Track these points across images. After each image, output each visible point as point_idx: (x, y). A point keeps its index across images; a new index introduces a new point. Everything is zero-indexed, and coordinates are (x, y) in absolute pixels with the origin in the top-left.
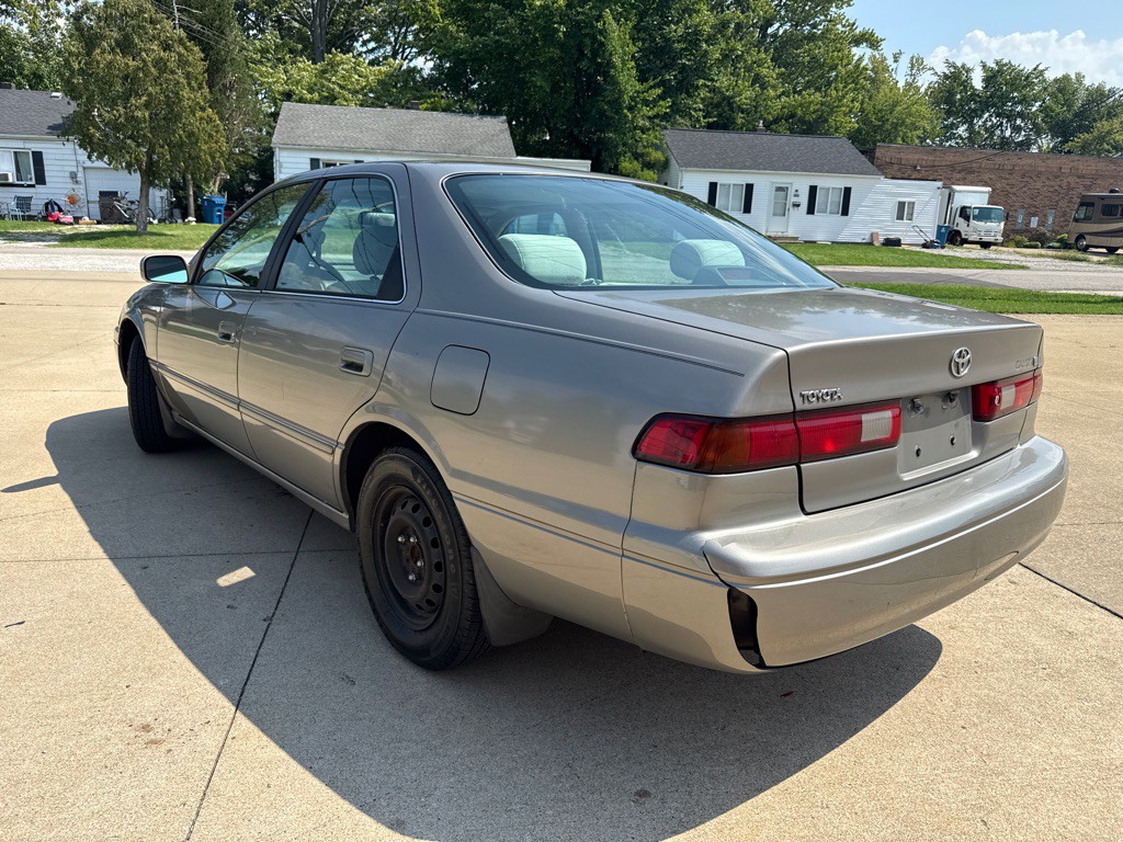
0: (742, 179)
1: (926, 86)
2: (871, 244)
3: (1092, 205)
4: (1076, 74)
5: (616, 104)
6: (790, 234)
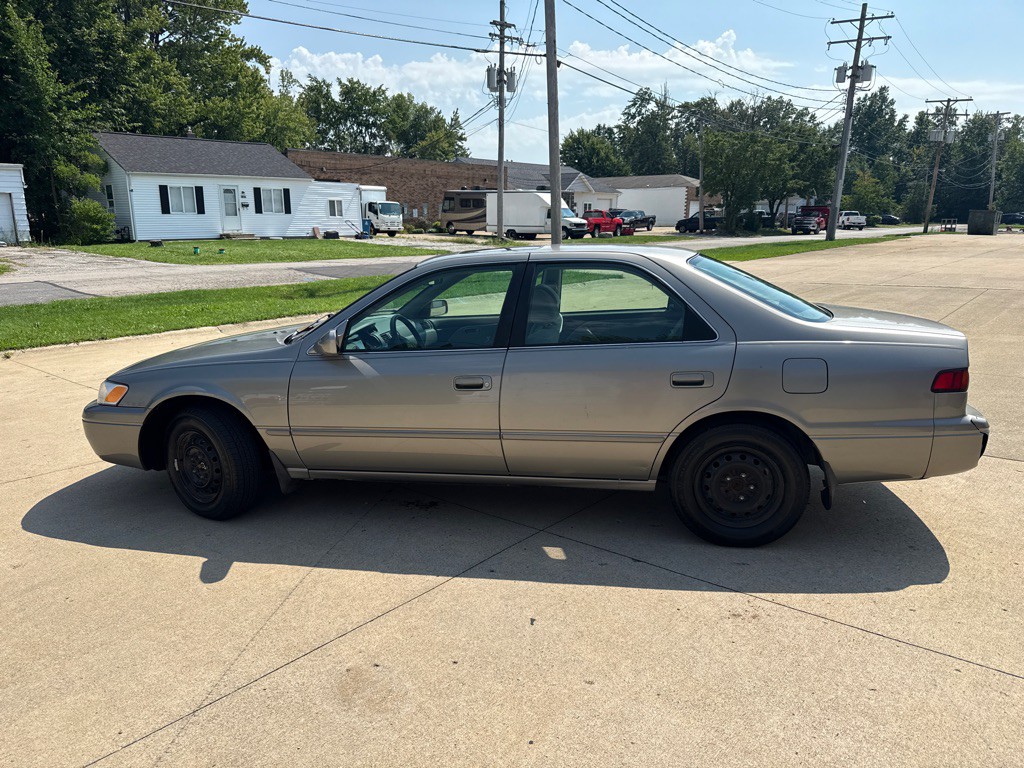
0: (192, 182)
1: (297, 96)
2: (314, 237)
3: (453, 199)
4: (409, 94)
5: (36, 103)
6: (244, 231)
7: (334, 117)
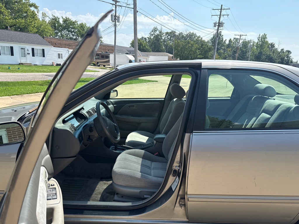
0: (10, 45)
1: (48, 21)
2: (53, 65)
3: (99, 55)
4: (85, 23)
6: (28, 62)
7: (60, 29)
